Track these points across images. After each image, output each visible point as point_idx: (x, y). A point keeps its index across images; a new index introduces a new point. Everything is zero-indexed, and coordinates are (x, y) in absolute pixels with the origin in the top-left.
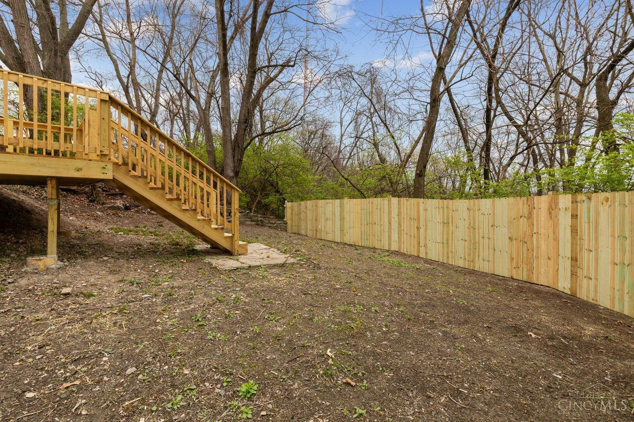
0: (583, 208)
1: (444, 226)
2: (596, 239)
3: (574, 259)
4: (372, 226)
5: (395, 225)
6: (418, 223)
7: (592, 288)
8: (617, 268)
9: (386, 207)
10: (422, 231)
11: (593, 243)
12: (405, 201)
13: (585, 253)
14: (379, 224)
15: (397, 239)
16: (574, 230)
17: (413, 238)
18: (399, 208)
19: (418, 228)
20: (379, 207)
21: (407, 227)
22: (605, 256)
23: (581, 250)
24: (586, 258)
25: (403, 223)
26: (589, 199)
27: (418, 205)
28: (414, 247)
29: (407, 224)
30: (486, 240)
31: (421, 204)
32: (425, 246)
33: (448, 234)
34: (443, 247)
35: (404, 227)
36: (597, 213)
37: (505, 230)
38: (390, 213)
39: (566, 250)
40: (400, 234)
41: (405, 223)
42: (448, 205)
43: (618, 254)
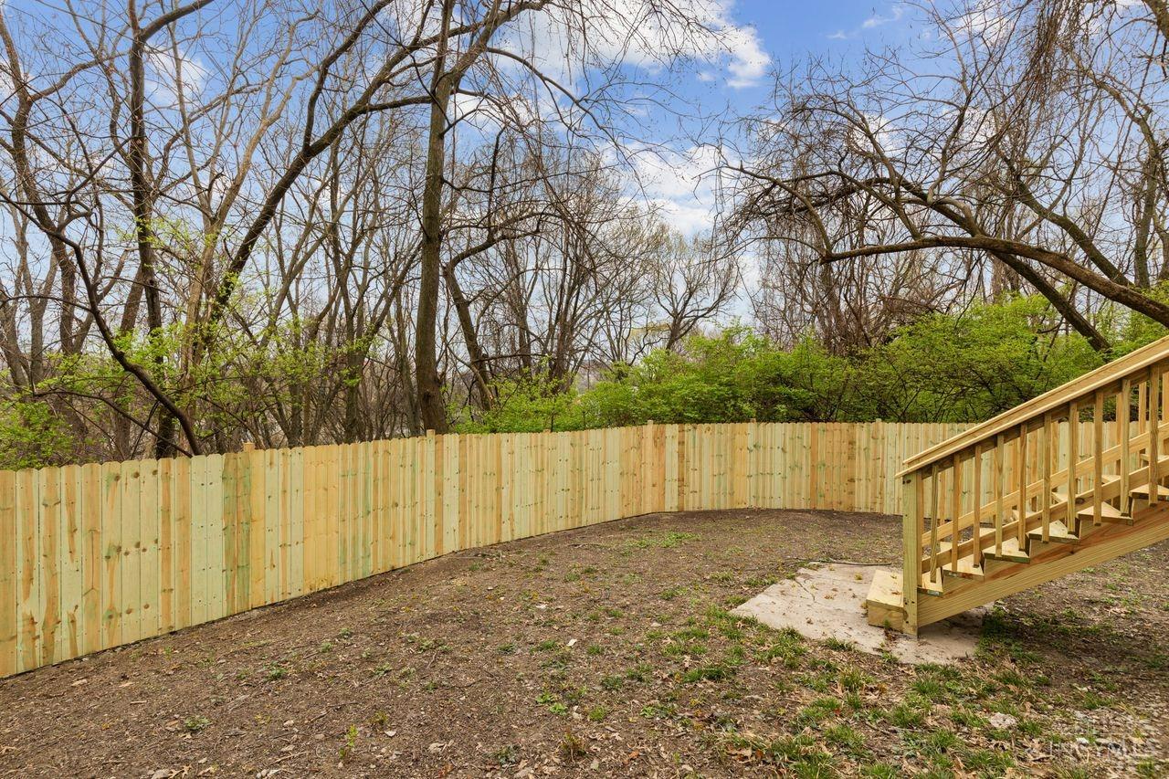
0: (688, 436)
1: (537, 476)
2: (700, 460)
3: (681, 480)
4: (386, 516)
5: (451, 496)
6: (499, 480)
7: (697, 499)
8: (716, 478)
9: (430, 459)
10: (504, 492)
11: (697, 464)
12: (474, 440)
13: (691, 473)
14: (409, 502)
15: (455, 525)
16: (681, 456)
17: (489, 510)
18: (463, 456)
19: (499, 489)
20: (409, 461)
21: (478, 493)
22: (707, 471)
23: (688, 470)
24: (692, 477)
25: (470, 486)
26: (695, 428)
27: (499, 446)
28: (491, 528)
29: (478, 488)
30: (595, 482)
31: (505, 444)
32: (511, 518)
33: (542, 487)
34: (536, 511)
35: (471, 494)
36: (701, 439)
37: (617, 465)
38: (439, 470)
39: (672, 473)
40: (462, 512)
41: (475, 486)
42: (542, 441)
43: (716, 467)
